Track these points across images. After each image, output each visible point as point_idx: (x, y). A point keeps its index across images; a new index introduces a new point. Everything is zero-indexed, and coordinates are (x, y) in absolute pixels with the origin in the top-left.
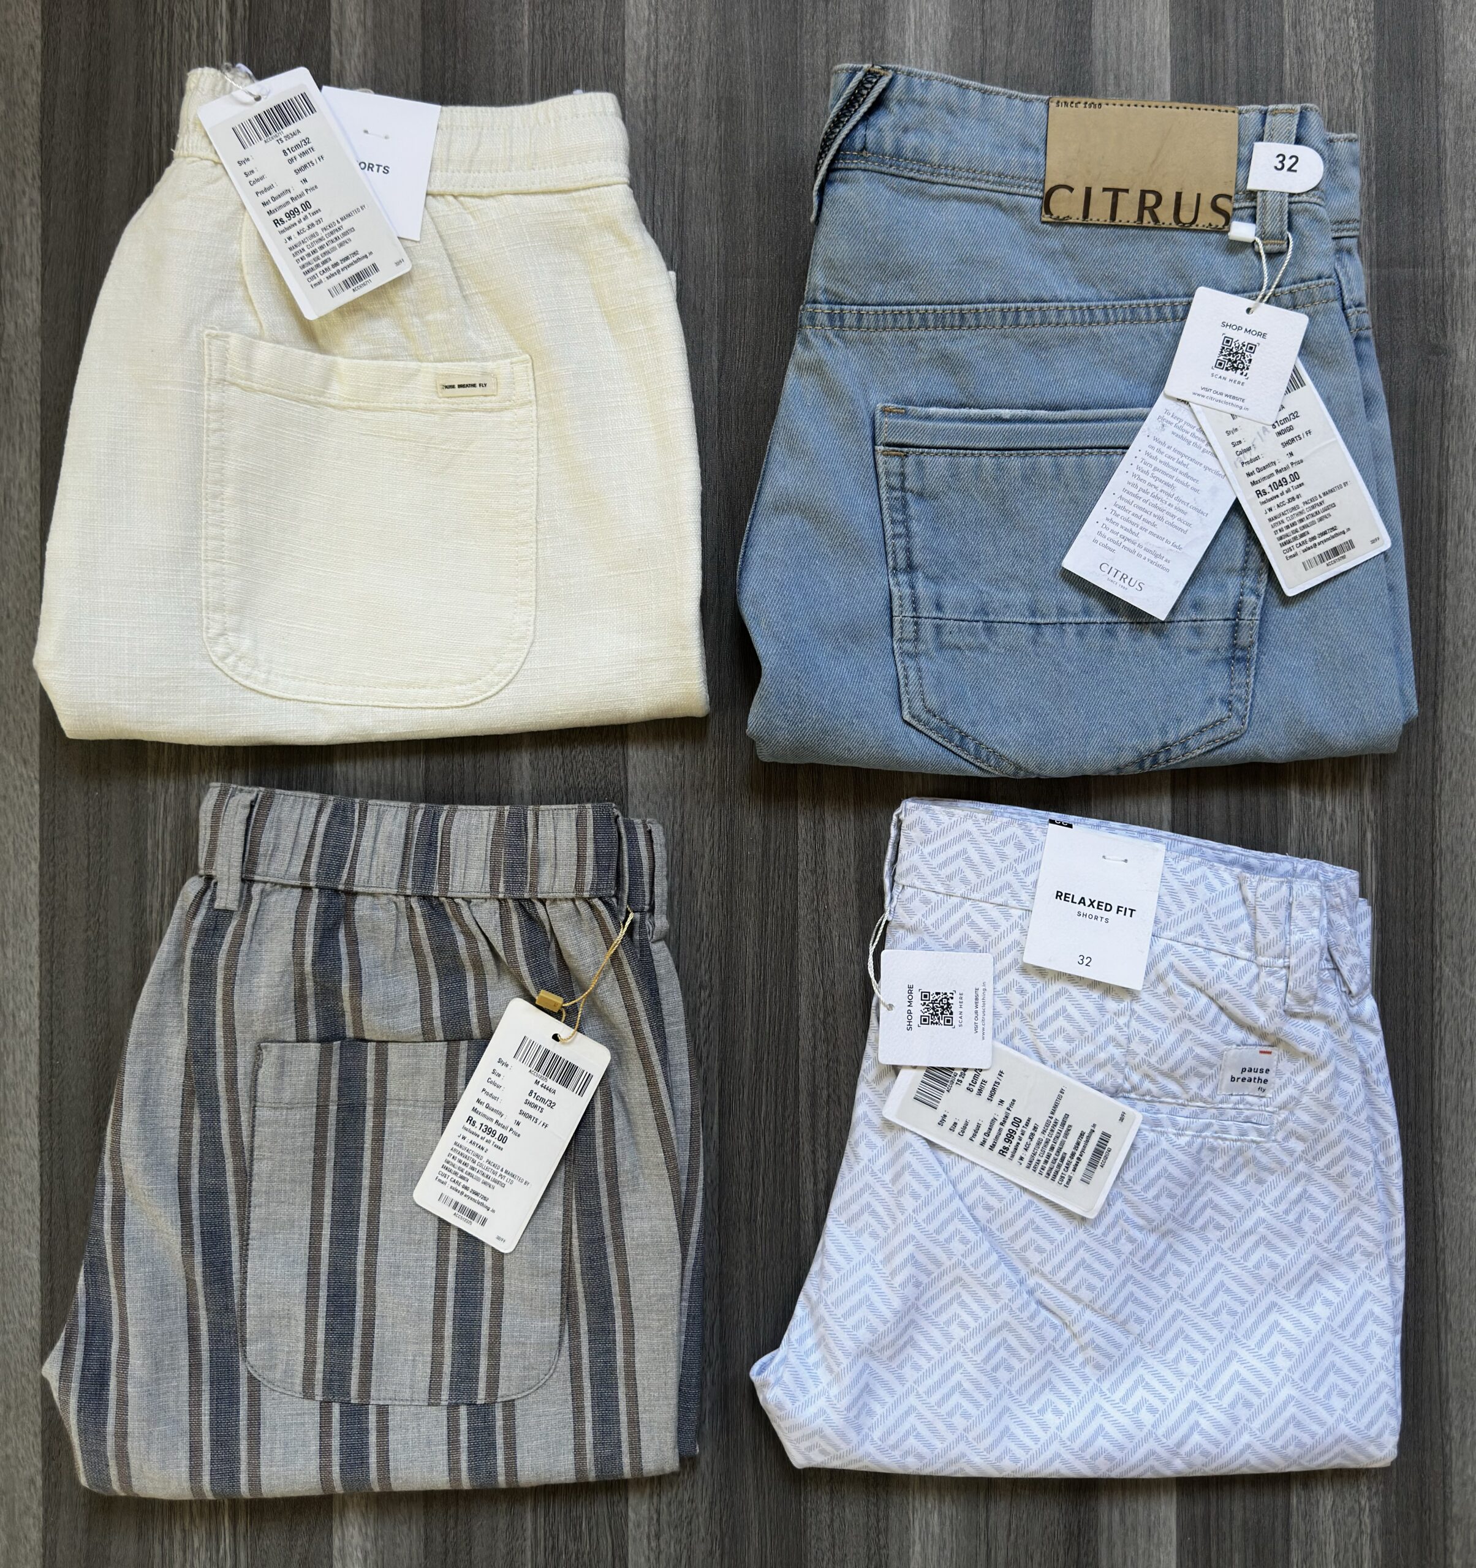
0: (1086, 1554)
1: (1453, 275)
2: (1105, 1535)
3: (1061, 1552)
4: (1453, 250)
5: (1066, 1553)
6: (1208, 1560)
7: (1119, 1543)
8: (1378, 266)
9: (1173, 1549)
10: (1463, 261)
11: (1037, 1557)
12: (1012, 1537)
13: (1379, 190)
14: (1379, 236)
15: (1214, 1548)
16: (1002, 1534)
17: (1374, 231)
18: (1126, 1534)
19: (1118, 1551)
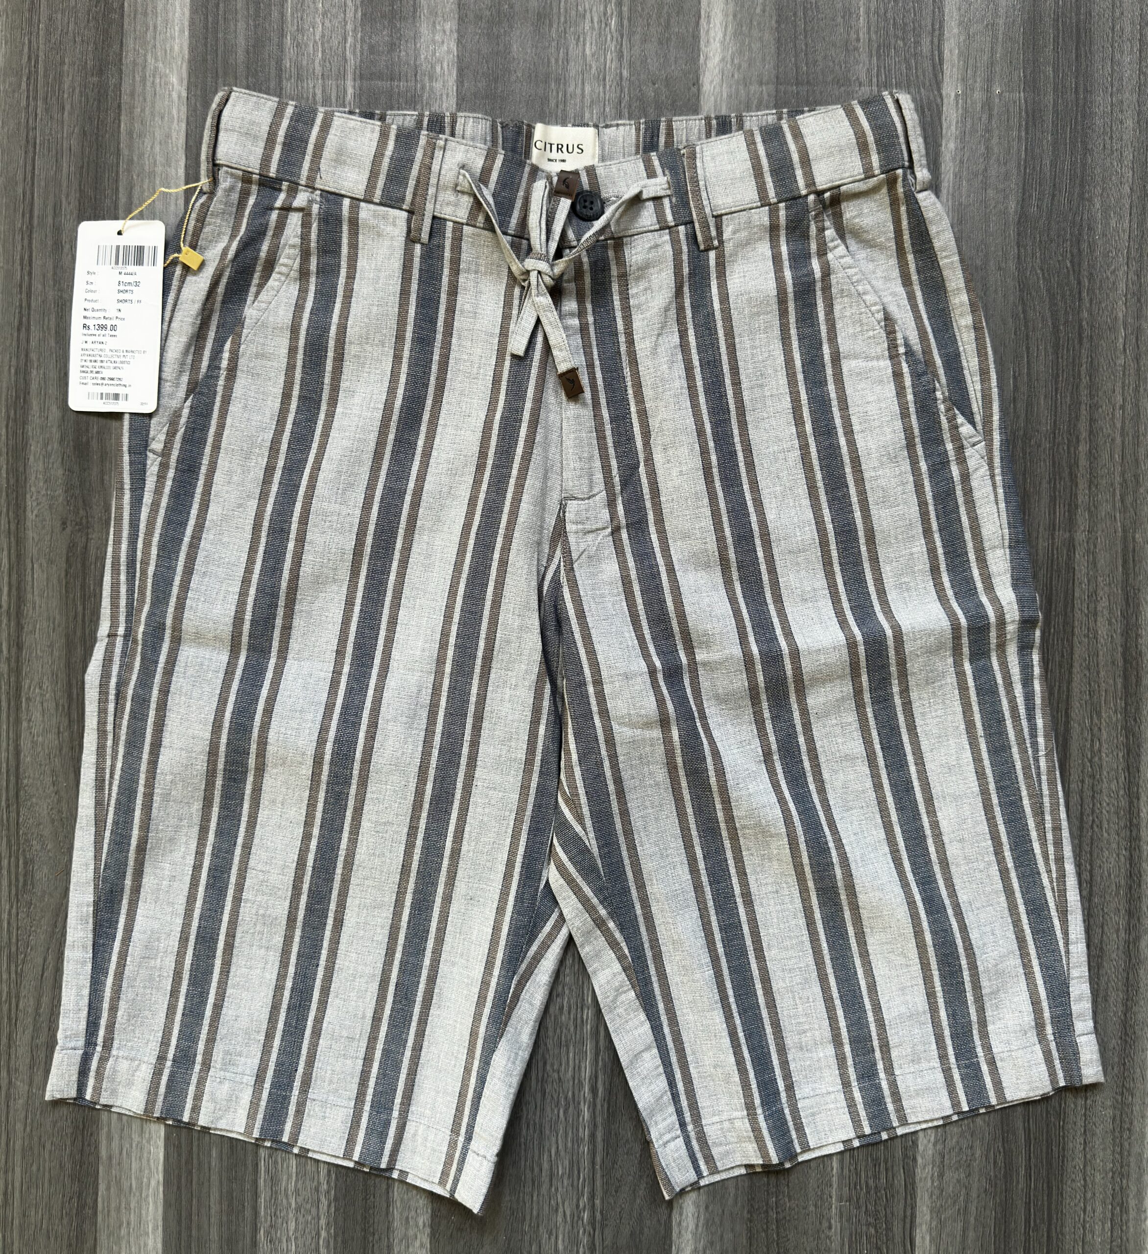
0: (89, 1145)
1: (423, 88)
2: (105, 1130)
3: (69, 1143)
4: (424, 67)
5: (73, 1143)
6: (190, 1152)
7: (116, 1137)
8: (361, 77)
9: (161, 1143)
10: (431, 78)
11: (48, 1146)
12: (28, 1129)
13: (364, 15)
14: (362, 54)
15: (195, 1143)
16: (19, 1126)
17: (358, 50)
18: (122, 1130)
19: (115, 1144)
